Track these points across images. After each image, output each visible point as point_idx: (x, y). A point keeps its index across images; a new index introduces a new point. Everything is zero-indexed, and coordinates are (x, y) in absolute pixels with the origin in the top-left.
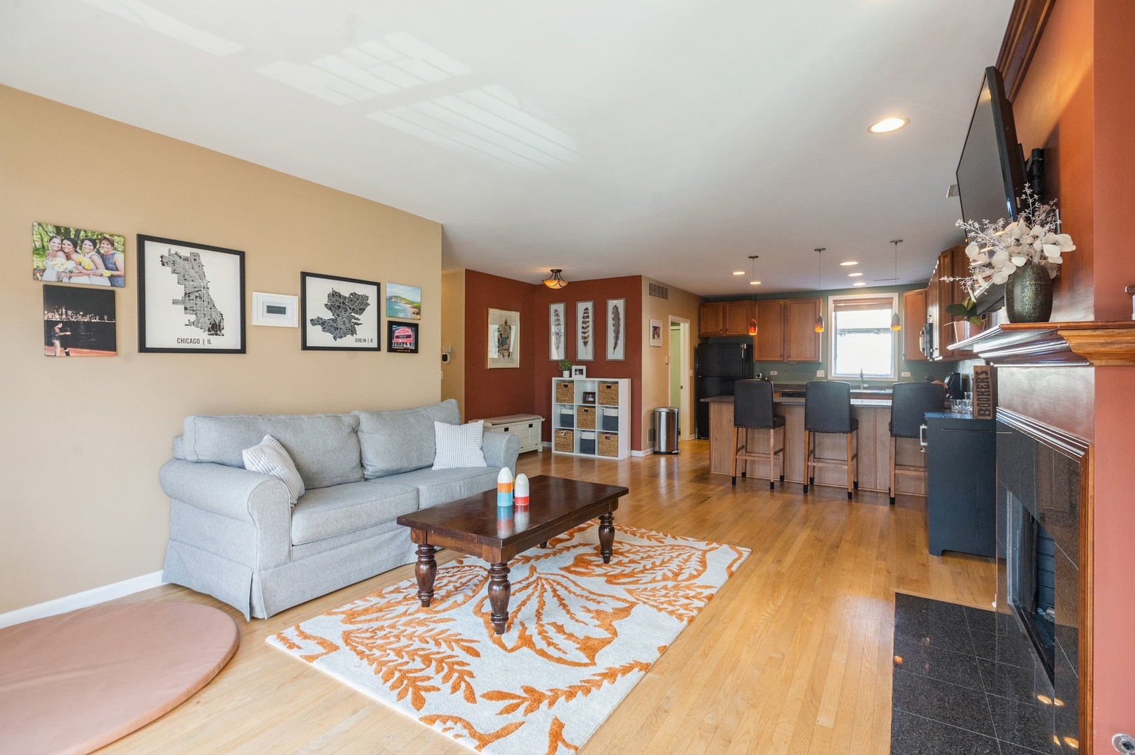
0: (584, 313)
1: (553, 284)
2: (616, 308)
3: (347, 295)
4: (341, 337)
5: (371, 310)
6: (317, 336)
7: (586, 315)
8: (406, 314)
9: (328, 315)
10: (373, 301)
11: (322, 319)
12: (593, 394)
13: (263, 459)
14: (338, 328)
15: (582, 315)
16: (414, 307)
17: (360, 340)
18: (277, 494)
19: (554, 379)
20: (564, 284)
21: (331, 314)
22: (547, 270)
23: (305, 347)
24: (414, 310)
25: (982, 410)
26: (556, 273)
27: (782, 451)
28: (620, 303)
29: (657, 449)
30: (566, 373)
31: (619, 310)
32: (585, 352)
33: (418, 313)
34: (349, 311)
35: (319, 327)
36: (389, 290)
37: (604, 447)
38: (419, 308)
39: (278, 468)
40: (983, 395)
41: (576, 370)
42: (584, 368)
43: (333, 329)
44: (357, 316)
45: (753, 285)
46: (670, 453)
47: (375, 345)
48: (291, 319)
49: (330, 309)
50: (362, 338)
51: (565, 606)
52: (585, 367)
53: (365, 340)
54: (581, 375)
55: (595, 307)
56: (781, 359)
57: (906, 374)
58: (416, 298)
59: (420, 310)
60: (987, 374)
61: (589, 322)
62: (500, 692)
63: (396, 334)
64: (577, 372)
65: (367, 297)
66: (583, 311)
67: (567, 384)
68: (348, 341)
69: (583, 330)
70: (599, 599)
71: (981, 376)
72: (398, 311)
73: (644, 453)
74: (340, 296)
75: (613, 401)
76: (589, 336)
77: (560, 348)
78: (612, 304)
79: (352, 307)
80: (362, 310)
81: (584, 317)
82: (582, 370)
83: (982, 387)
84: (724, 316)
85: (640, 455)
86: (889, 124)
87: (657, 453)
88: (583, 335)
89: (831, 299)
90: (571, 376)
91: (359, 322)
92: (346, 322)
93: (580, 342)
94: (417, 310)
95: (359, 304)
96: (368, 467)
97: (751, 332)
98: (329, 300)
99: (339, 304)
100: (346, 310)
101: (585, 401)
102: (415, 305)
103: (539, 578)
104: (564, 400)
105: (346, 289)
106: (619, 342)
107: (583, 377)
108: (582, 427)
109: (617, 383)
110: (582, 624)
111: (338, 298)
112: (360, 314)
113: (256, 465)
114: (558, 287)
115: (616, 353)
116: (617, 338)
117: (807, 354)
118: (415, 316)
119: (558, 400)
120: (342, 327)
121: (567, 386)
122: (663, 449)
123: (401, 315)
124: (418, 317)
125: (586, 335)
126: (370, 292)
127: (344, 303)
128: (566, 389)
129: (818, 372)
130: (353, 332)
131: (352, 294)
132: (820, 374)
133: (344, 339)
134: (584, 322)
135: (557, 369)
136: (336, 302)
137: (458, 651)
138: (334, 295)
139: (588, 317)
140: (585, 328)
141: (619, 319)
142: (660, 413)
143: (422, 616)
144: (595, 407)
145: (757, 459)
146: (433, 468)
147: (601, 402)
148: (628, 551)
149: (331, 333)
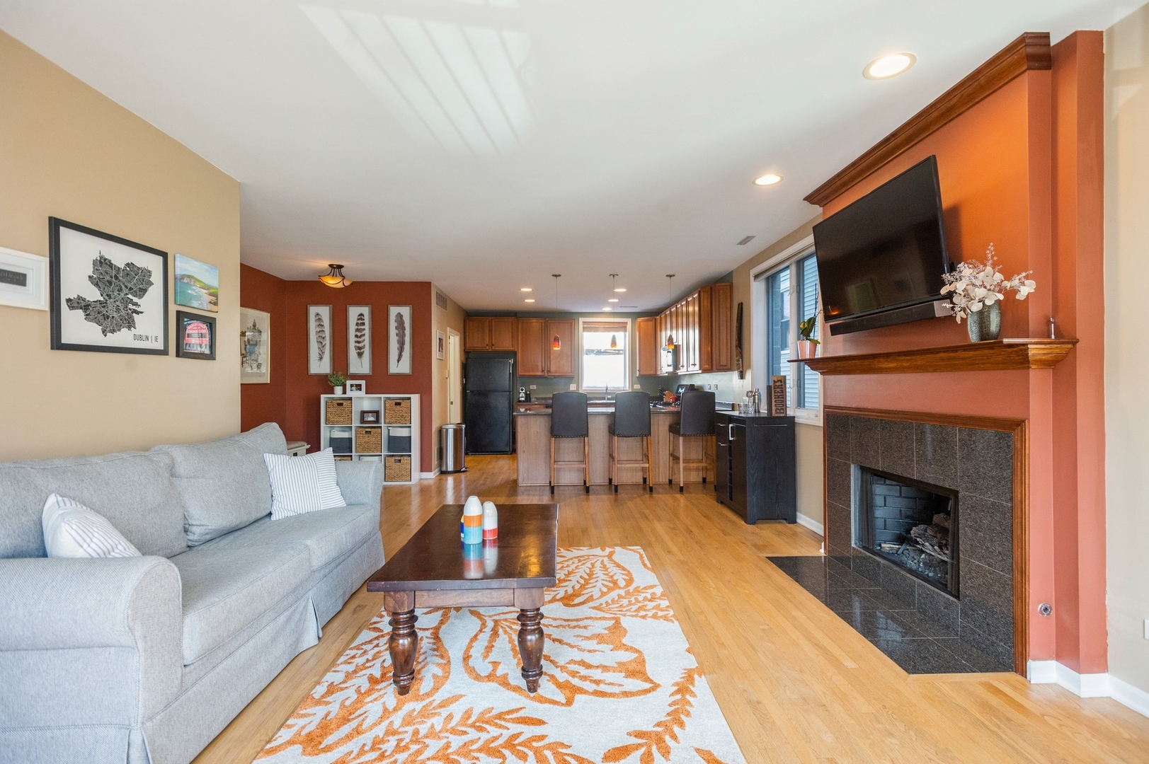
0: (358, 319)
1: (332, 282)
2: (400, 316)
3: (122, 266)
4: (113, 331)
5: (155, 292)
6: (77, 327)
7: (360, 322)
8: (200, 303)
9: (93, 294)
10: (157, 278)
11: (84, 300)
12: (377, 413)
13: (96, 534)
14: (108, 317)
15: (355, 321)
16: (211, 294)
17: (139, 338)
18: (166, 587)
19: (323, 397)
20: (347, 283)
21: (99, 293)
22: (324, 264)
23: (57, 344)
24: (211, 298)
25: (778, 409)
26: (336, 269)
27: (584, 458)
28: (406, 311)
29: (444, 469)
30: (338, 390)
31: (404, 318)
32: (360, 364)
33: (215, 304)
34: (125, 291)
35: (80, 313)
36: (182, 265)
37: (393, 472)
38: (215, 295)
39: (120, 547)
40: (779, 398)
41: (352, 386)
42: (363, 383)
43: (101, 318)
44: (135, 300)
45: (528, 303)
46: (459, 471)
47: (159, 345)
48: (36, 295)
49: (96, 285)
50: (144, 334)
51: (560, 641)
52: (364, 381)
53: (147, 338)
54: (358, 391)
55: (373, 313)
56: (542, 374)
57: (637, 387)
58: (213, 281)
59: (217, 299)
60: (781, 382)
61: (364, 329)
62: (614, 749)
63: (187, 332)
64: (354, 388)
65: (150, 272)
66: (356, 317)
67: (341, 402)
68: (123, 338)
69: (357, 339)
70: (582, 623)
71: (777, 384)
72: (191, 297)
73: (435, 474)
74: (111, 265)
75: (405, 421)
76: (364, 346)
77: (324, 359)
78: (394, 311)
79: (129, 286)
80: (144, 291)
81: (357, 324)
82: (361, 385)
83: (778, 392)
84: (490, 331)
85: (431, 476)
86: (768, 179)
87: (444, 473)
88: (357, 345)
89: (581, 320)
90: (344, 392)
91: (139, 309)
92: (122, 308)
93: (353, 353)
94: (214, 298)
95: (136, 281)
96: (194, 529)
97: (555, 346)
98: (95, 270)
99: (109, 278)
100: (120, 290)
101: (362, 421)
102: (212, 291)
103: (496, 622)
104: (337, 422)
105: (120, 256)
106: (404, 354)
107: (362, 393)
108: (364, 450)
109: (409, 399)
110: (597, 653)
111: (108, 269)
112: (140, 297)
113: (85, 546)
114: (340, 285)
115: (400, 365)
116: (401, 349)
117: (566, 369)
118: (211, 307)
119: (327, 421)
120: (115, 315)
121: (342, 403)
122: (451, 468)
123: (195, 304)
124: (214, 308)
125: (361, 345)
126: (152, 264)
127: (116, 278)
128: (341, 407)
129: (571, 385)
130: (130, 324)
131: (128, 265)
132: (573, 387)
133: (117, 334)
134: (357, 330)
135: (325, 384)
136: (104, 273)
137: (515, 728)
138: (102, 263)
139: (363, 324)
140: (360, 337)
141: (404, 328)
142: (447, 430)
143: (412, 706)
144: (381, 427)
145: (564, 466)
146: (274, 518)
147: (387, 421)
149: (99, 323)
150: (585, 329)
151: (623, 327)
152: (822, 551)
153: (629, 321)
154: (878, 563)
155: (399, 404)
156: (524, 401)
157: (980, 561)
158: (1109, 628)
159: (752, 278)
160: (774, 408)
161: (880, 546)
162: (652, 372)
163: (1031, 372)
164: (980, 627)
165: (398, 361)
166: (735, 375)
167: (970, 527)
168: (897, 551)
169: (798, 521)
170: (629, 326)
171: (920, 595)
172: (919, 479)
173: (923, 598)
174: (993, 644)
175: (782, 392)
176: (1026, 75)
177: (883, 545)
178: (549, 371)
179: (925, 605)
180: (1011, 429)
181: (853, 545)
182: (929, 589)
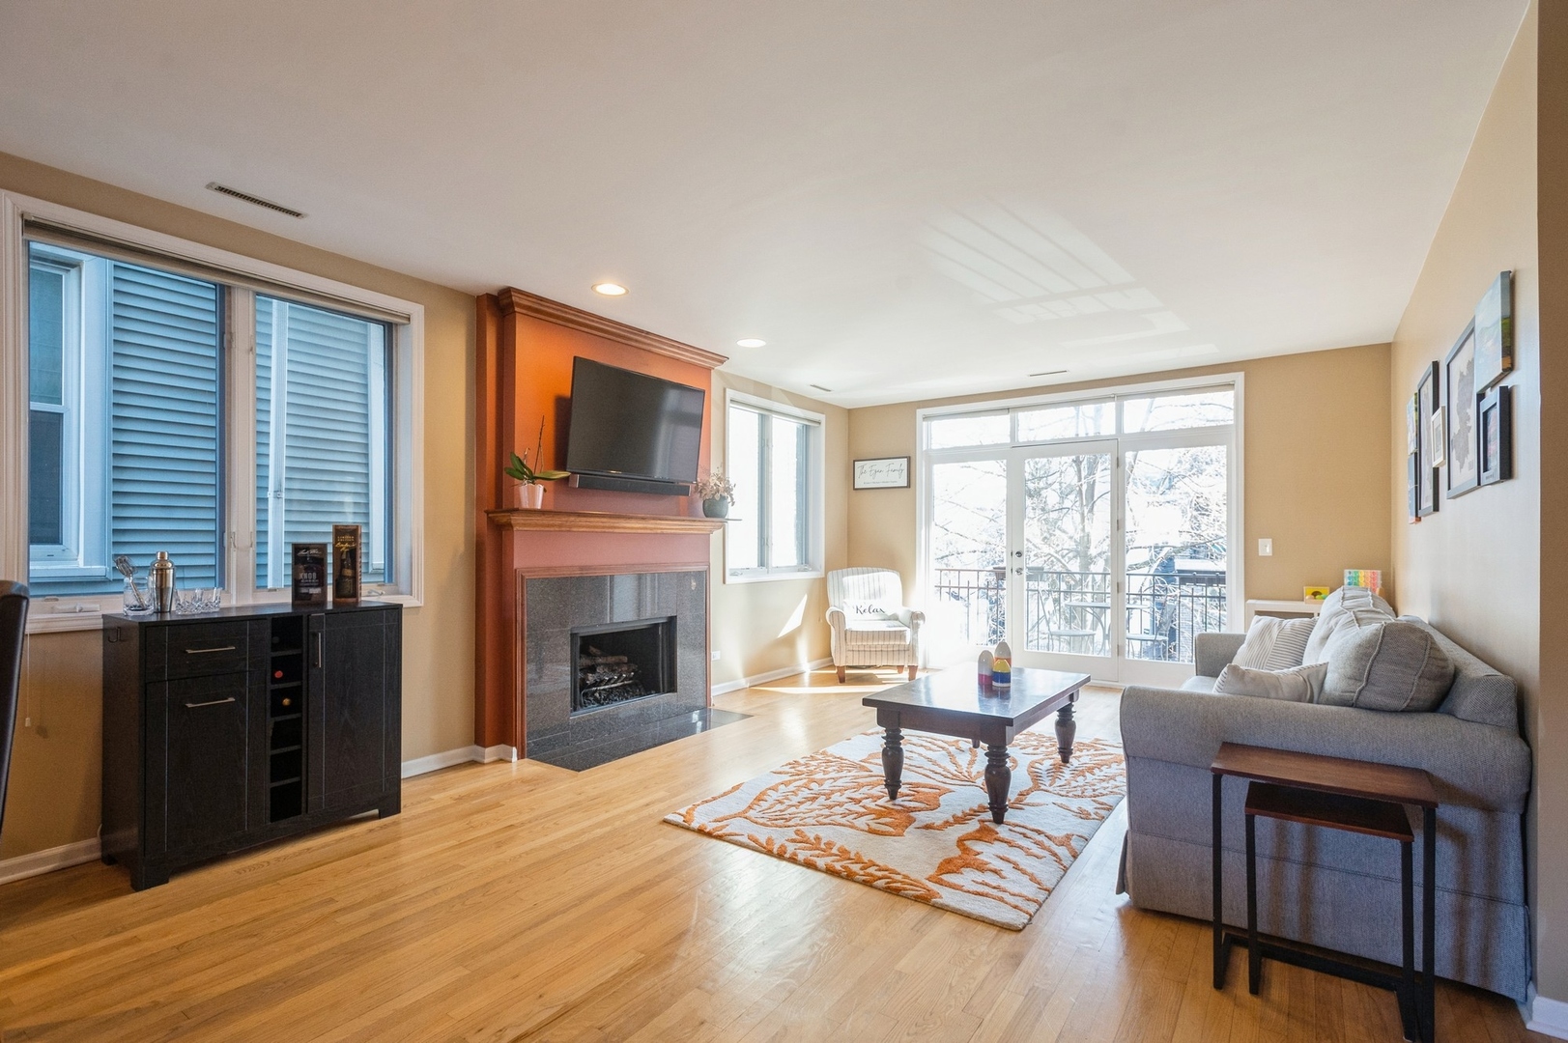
148: (862, 815)
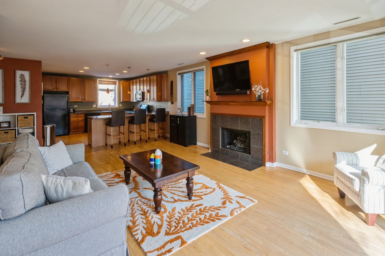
2: (22, 76)
12: (9, 122)
31: (25, 77)
45: (80, 72)
56: (81, 101)
57: (121, 106)
60: (193, 106)
62: (222, 203)
89: (98, 80)
115: (23, 99)
122: (48, 144)
132: (94, 106)
150: (99, 83)
151: (115, 83)
152: (210, 150)
153: (117, 81)
154: (228, 151)
155: (27, 118)
156: (73, 113)
157: (255, 145)
158: (276, 154)
159: (177, 74)
160: (191, 113)
161: (226, 146)
162: (128, 100)
163: (266, 107)
164: (255, 159)
165: (22, 97)
166: (169, 103)
167: (253, 139)
168: (230, 147)
169: (197, 144)
170: (117, 83)
171: (240, 156)
172: (240, 129)
173: (241, 156)
174: (258, 162)
175: (193, 109)
176: (265, 49)
177: (227, 146)
178: (85, 100)
179: (242, 157)
180: (262, 118)
181: (220, 147)
182: (243, 154)
